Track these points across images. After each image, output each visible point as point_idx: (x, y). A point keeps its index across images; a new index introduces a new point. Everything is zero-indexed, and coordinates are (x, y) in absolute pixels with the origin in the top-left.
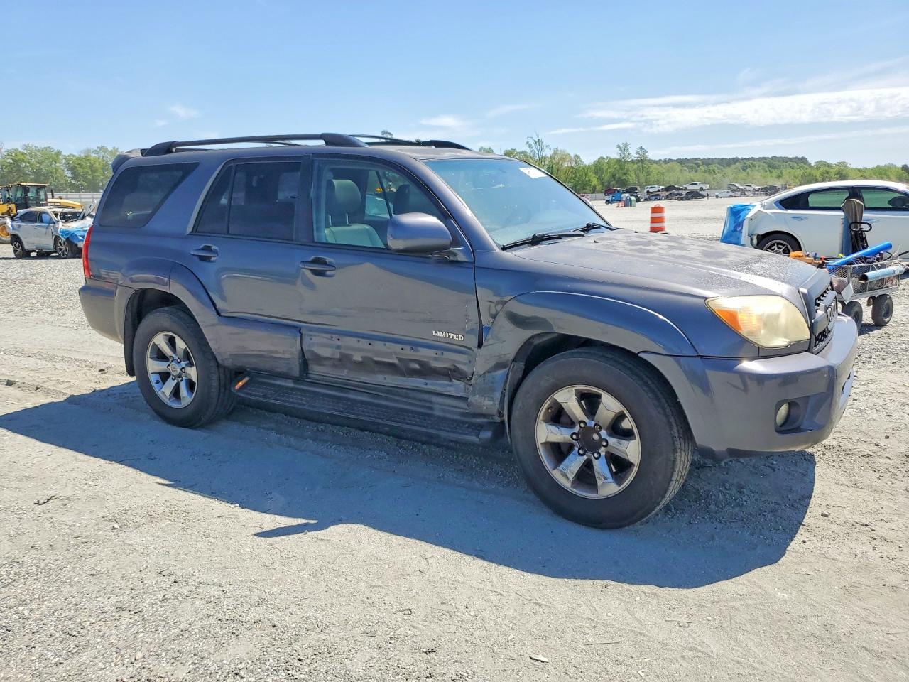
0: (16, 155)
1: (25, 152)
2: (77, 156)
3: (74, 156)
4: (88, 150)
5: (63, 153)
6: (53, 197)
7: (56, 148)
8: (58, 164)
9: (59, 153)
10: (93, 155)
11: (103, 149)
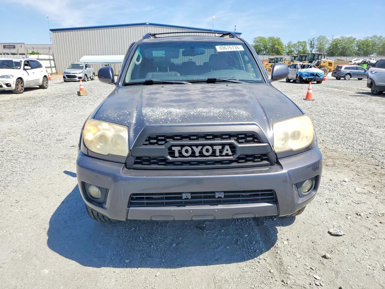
0: (337, 41)
1: (341, 39)
2: (362, 40)
3: (361, 40)
4: (368, 37)
5: (356, 39)
6: (324, 58)
7: (354, 37)
8: (353, 44)
9: (355, 39)
10: (370, 39)
11: (375, 36)
